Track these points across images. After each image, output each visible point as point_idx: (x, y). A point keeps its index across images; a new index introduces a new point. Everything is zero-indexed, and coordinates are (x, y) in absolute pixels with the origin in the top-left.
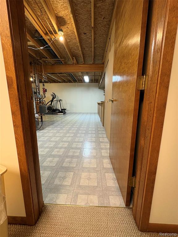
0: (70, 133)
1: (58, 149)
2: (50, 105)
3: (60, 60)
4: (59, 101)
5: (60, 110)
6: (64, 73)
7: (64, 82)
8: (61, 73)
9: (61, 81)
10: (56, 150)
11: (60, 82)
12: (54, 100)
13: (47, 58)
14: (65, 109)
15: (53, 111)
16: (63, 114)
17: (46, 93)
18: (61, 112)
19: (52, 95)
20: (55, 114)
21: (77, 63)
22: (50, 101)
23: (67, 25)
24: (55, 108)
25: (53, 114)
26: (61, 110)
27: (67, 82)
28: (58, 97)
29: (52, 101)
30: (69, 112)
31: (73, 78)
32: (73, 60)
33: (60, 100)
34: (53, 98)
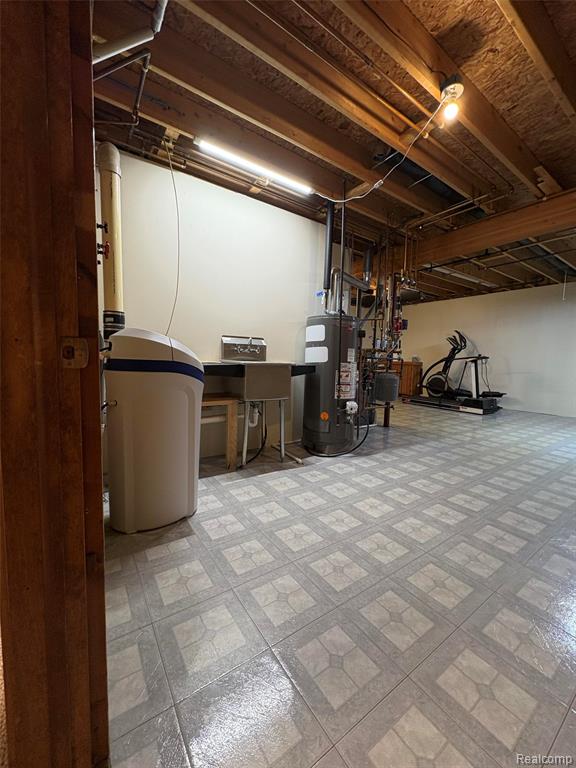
0: (494, 486)
1: (419, 522)
2: (439, 373)
3: (472, 205)
4: (475, 362)
5: (471, 396)
6: (503, 249)
7: (511, 285)
8: (487, 254)
9: (493, 285)
10: (411, 520)
11: (490, 291)
12: (457, 356)
13: (422, 214)
14: (500, 395)
15: (445, 395)
16: (481, 411)
17: (403, 332)
18: (476, 404)
19: (453, 340)
20: (448, 408)
21: (564, 189)
22: (441, 361)
23: (486, 41)
24: (454, 387)
25: (440, 406)
26: (475, 396)
27: (523, 286)
28: (475, 347)
29: (449, 360)
30: (517, 408)
31: (552, 261)
32: (536, 183)
33: (480, 357)
34: (454, 350)
